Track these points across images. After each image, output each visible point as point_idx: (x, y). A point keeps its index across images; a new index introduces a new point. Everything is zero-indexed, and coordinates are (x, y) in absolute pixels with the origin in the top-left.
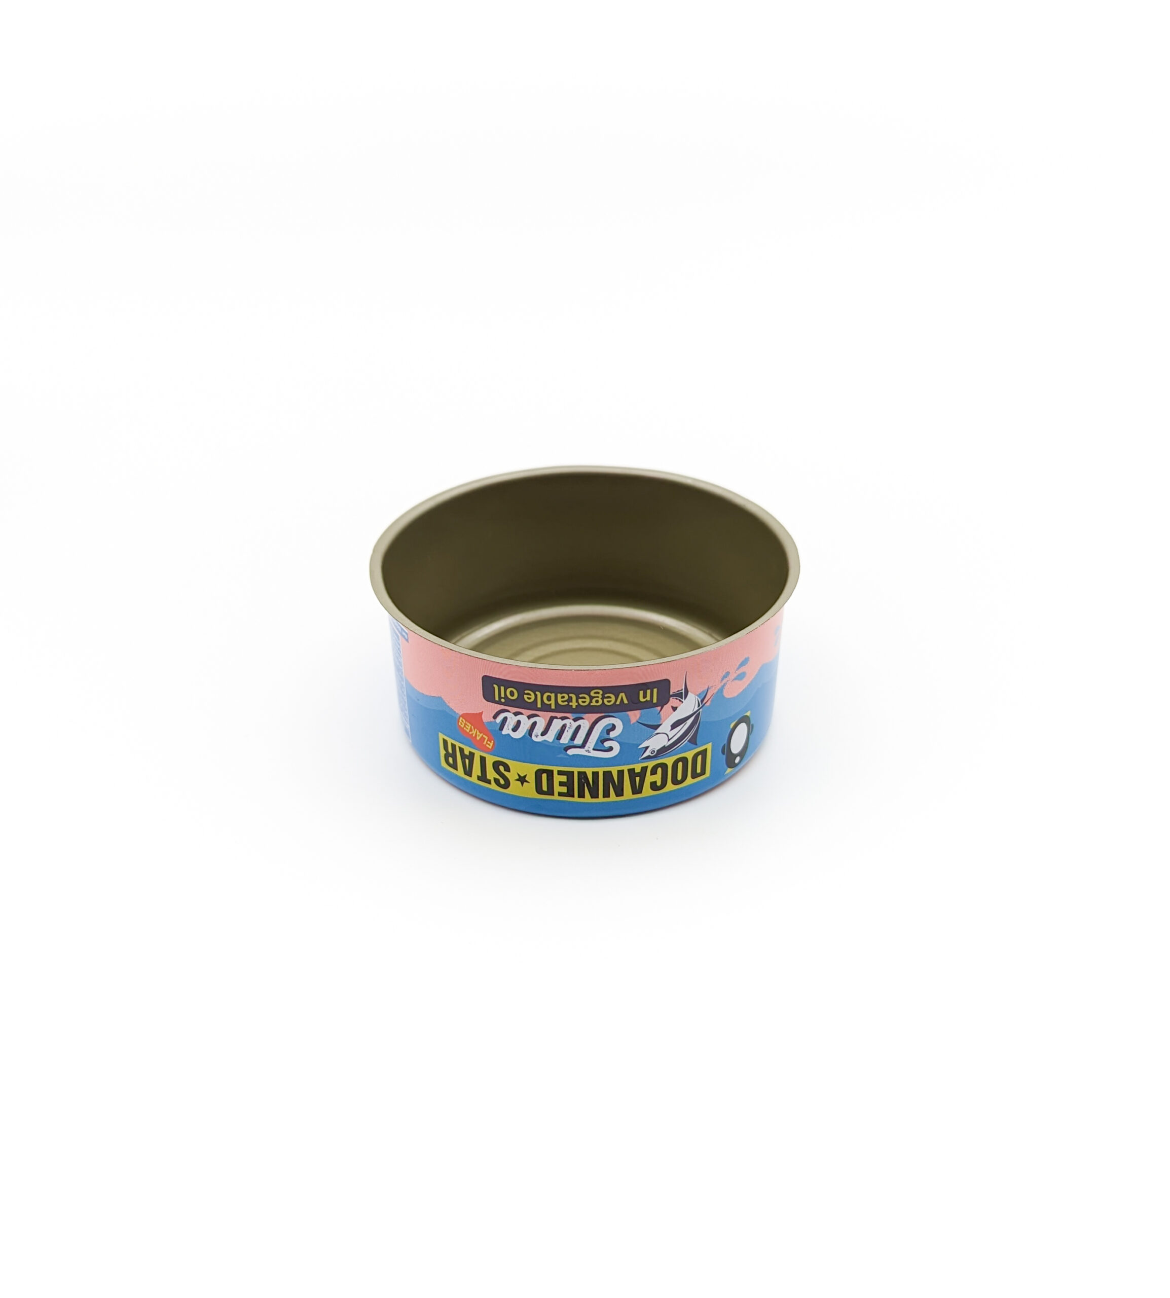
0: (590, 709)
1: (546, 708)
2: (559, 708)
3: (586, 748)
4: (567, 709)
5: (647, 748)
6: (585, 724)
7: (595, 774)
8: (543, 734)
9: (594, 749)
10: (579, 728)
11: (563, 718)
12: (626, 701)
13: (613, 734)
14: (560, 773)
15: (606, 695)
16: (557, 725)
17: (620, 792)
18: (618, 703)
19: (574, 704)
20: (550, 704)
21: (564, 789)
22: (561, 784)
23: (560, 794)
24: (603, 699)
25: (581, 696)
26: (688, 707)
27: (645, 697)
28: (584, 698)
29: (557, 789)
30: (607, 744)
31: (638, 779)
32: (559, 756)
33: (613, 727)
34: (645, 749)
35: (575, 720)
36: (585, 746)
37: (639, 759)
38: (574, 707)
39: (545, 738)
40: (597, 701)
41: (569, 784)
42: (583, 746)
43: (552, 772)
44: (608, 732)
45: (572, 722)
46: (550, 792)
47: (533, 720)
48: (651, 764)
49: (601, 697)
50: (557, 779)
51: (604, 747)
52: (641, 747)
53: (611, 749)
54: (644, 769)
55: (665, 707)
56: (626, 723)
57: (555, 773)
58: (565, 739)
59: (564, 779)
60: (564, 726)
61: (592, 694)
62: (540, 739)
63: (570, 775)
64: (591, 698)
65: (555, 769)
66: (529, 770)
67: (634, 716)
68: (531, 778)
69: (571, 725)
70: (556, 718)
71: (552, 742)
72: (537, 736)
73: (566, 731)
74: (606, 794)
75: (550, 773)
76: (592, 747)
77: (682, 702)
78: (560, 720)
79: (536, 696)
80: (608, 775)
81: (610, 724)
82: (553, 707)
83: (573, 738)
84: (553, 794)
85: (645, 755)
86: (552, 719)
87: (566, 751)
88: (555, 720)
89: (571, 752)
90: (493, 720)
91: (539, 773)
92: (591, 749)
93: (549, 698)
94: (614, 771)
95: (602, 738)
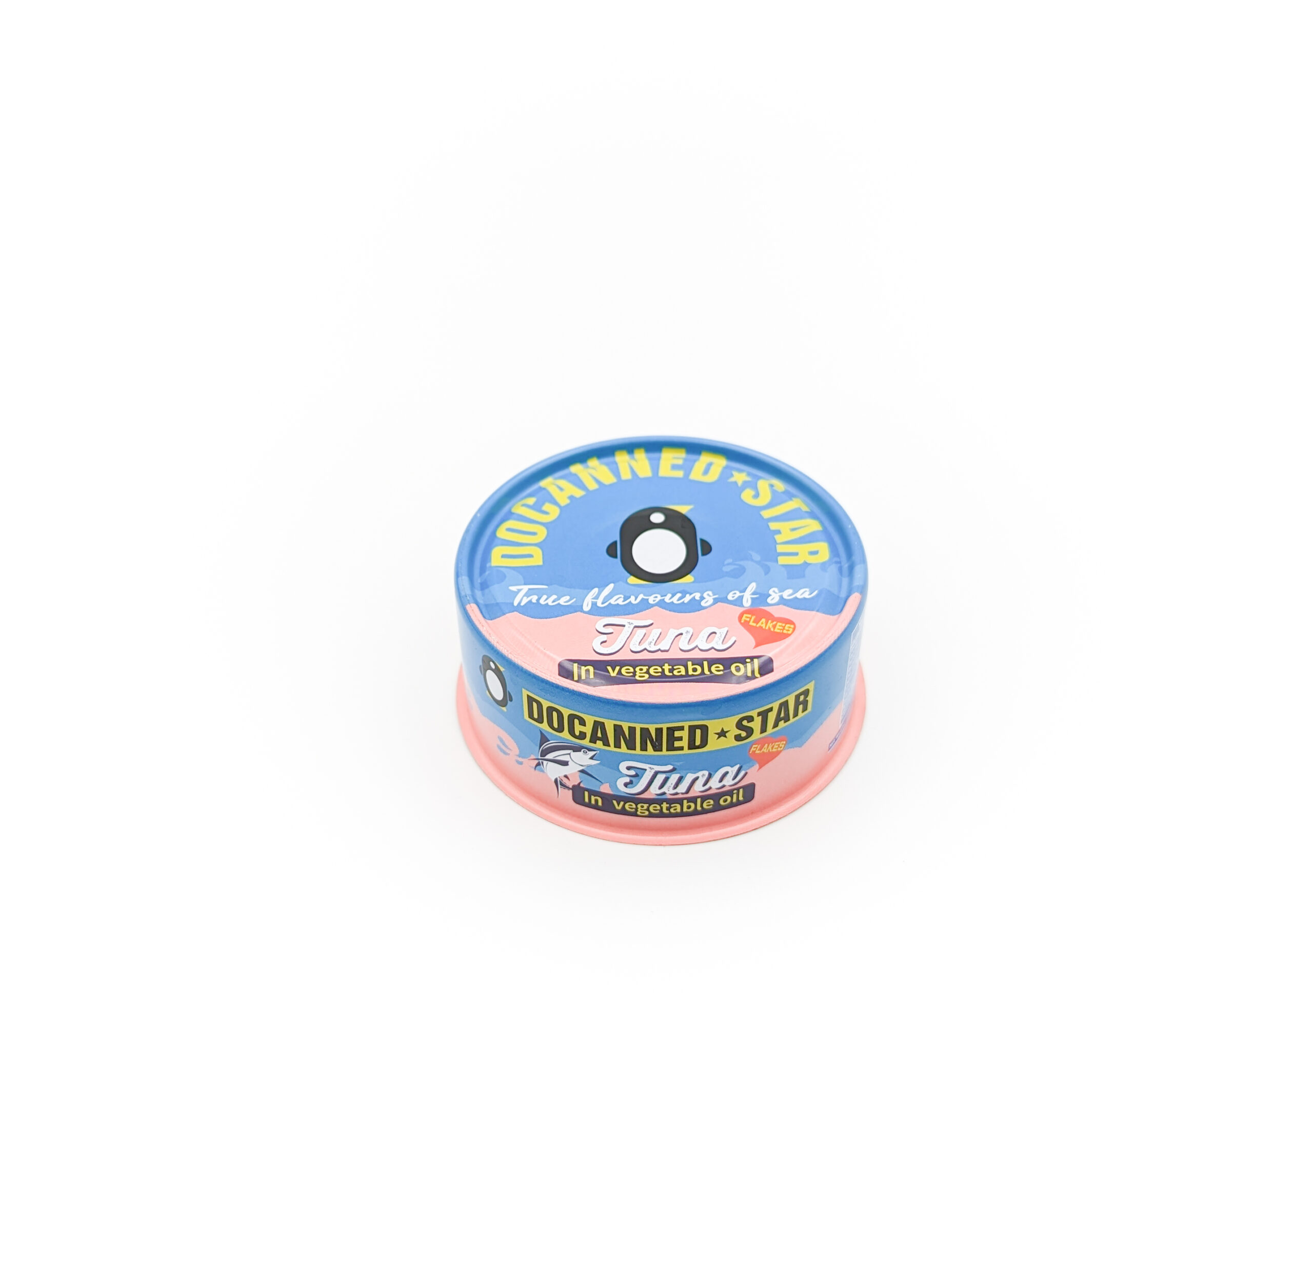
0: (650, 802)
1: (693, 800)
2: (680, 802)
3: (653, 771)
4: (670, 802)
5: (592, 758)
6: (654, 791)
7: (644, 748)
8: (697, 778)
9: (646, 770)
10: (661, 787)
11: (677, 794)
12: (615, 802)
13: (627, 780)
14: (681, 748)
15: (634, 810)
16: (682, 788)
17: (618, 729)
18: (622, 803)
19: (665, 805)
20: (688, 802)
21: (677, 734)
22: (680, 739)
23: (681, 728)
24: (636, 809)
25: (658, 811)
26: (553, 771)
27: (596, 801)
28: (654, 810)
29: (685, 734)
30: (632, 772)
31: (599, 735)
32: (681, 763)
33: (626, 785)
34: (594, 758)
35: (664, 793)
36: (655, 773)
37: (598, 752)
38: (665, 803)
39: (694, 776)
40: (642, 807)
41: (672, 738)
42: (656, 773)
43: (690, 748)
44: (631, 782)
45: (667, 791)
46: (692, 729)
47: (707, 787)
48: (586, 742)
49: (639, 810)
50: (685, 743)
51: (635, 771)
52: (598, 762)
53: (629, 768)
54: (593, 740)
55: (576, 784)
56: (614, 786)
57: (686, 747)
58: (674, 778)
59: (677, 744)
60: (675, 788)
61: (647, 813)
62: (700, 774)
63: (671, 748)
64: (648, 809)
65: (686, 751)
66: (714, 744)
67: (605, 789)
68: (712, 737)
69: (668, 790)
70: (682, 794)
71: (687, 773)
72: (703, 775)
73: (674, 784)
74: (632, 730)
75: (692, 746)
76: (647, 773)
77: (559, 777)
78: (679, 792)
79: (702, 806)
80: (631, 746)
81: (630, 788)
82: (685, 802)
83: (666, 780)
84: (690, 727)
85: (594, 753)
86: (687, 792)
87: (674, 768)
88: (684, 791)
89: (670, 767)
90: (748, 771)
91: (704, 742)
92: (648, 770)
93: (689, 807)
94: (624, 748)
95: (636, 778)
